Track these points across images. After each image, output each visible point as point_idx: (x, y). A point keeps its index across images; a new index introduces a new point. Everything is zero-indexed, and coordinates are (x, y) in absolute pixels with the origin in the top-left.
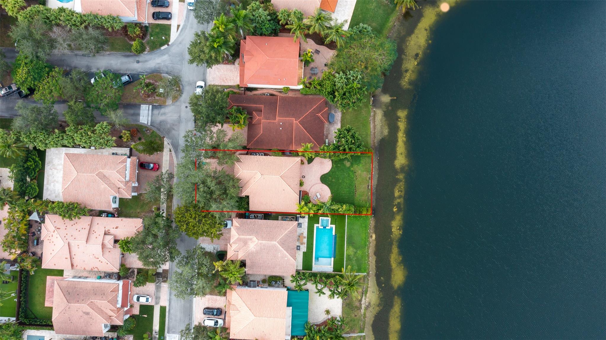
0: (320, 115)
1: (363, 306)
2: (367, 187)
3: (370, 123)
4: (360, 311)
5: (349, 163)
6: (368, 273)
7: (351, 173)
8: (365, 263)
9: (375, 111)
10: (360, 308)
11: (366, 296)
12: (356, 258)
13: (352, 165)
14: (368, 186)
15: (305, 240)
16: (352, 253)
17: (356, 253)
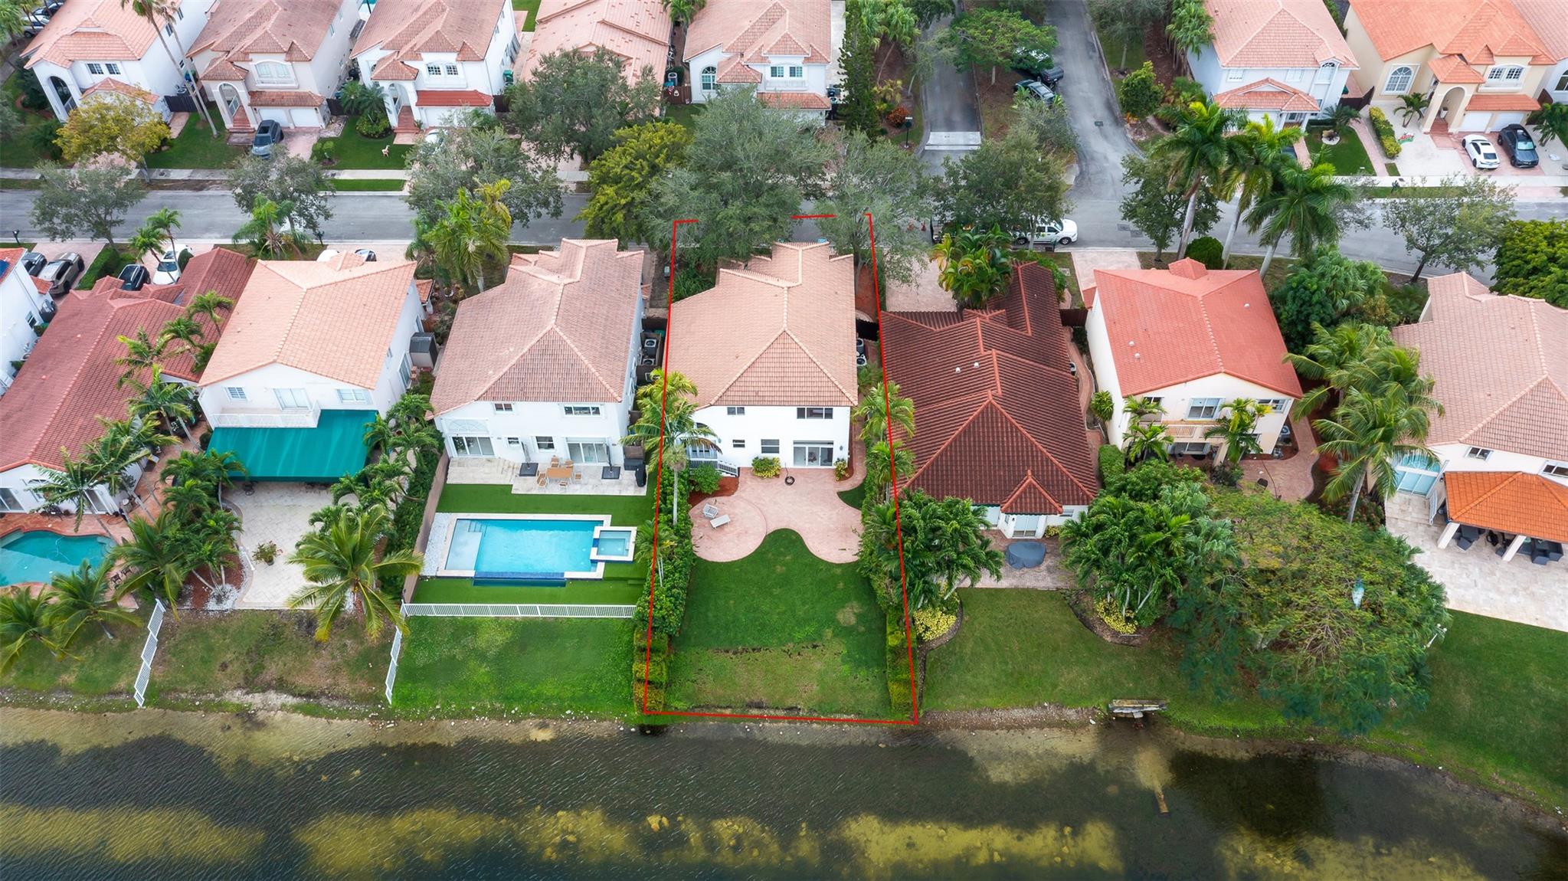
0: (1030, 479)
1: (256, 699)
2: (756, 700)
3: (1030, 706)
4: (239, 687)
5: (853, 620)
6: (388, 715)
7: (810, 629)
8: (433, 699)
9: (1084, 725)
10: (251, 684)
11: (296, 709)
12: (459, 657)
13: (846, 632)
14: (759, 706)
15: (554, 489)
16: (481, 642)
17: (482, 656)
